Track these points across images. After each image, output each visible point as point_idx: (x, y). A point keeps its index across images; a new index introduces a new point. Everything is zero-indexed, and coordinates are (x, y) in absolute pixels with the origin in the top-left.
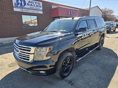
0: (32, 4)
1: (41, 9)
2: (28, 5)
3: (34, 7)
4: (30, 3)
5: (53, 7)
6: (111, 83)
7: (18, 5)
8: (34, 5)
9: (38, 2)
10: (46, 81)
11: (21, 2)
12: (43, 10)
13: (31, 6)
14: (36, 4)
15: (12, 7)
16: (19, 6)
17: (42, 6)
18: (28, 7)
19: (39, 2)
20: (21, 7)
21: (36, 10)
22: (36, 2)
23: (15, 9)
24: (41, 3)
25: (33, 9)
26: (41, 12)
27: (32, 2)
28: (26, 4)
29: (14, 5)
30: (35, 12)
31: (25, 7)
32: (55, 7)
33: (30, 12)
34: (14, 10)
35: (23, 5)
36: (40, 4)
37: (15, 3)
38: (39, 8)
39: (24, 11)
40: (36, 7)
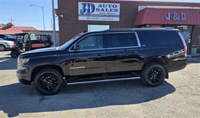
0: (103, 8)
1: (118, 13)
2: (98, 10)
3: (107, 12)
7: (85, 11)
8: (107, 9)
9: (113, 4)
11: (89, 7)
12: (121, 16)
13: (102, 12)
14: (110, 7)
15: (77, 15)
16: (85, 13)
17: (119, 10)
18: (98, 13)
19: (116, 4)
20: (89, 14)
21: (109, 16)
22: (110, 5)
23: (81, 18)
24: (118, 5)
25: (105, 16)
26: (118, 19)
27: (104, 5)
28: (95, 10)
29: (79, 13)
30: (107, 20)
31: (94, 13)
33: (100, 20)
34: (79, 19)
35: (91, 11)
36: (116, 6)
37: (81, 11)
38: (113, 12)
39: (92, 19)
40: (109, 12)
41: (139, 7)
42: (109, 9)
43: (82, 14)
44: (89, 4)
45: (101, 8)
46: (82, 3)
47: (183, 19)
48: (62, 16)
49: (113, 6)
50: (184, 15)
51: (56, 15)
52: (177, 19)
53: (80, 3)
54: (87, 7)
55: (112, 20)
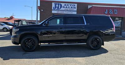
1: (76, 9)
2: (64, 7)
3: (69, 9)
7: (56, 8)
11: (58, 6)
12: (77, 11)
14: (71, 6)
15: (51, 10)
16: (56, 9)
18: (64, 9)
21: (71, 11)
24: (76, 5)
25: (68, 11)
26: (75, 13)
27: (67, 5)
28: (62, 7)
29: (53, 9)
30: (69, 13)
31: (61, 9)
33: (65, 13)
34: (52, 12)
35: (59, 8)
36: (75, 5)
37: (54, 7)
38: (73, 9)
39: (60, 12)
40: (70, 9)
41: (89, 6)
42: (70, 7)
43: (54, 9)
44: (58, 4)
45: (65, 6)
47: (115, 13)
48: (42, 10)
49: (73, 5)
50: (116, 11)
51: (39, 10)
52: (112, 13)
53: (53, 3)
54: (57, 6)
55: (72, 13)
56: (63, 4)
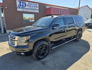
0: (30, 5)
2: (28, 6)
3: (32, 8)
4: (30, 4)
5: (47, 7)
6: (72, 66)
7: (21, 6)
8: (32, 6)
9: (35, 4)
10: (27, 61)
11: (23, 4)
12: (39, 10)
13: (30, 7)
14: (34, 5)
15: (16, 8)
16: (21, 7)
17: (38, 7)
18: (28, 7)
21: (34, 10)
22: (34, 4)
24: (38, 4)
25: (32, 9)
26: (38, 11)
27: (31, 4)
28: (27, 6)
29: (17, 7)
30: (33, 12)
31: (26, 7)
32: (49, 7)
33: (29, 11)
34: (18, 10)
35: (24, 6)
37: (18, 5)
38: (36, 8)
39: (25, 10)
40: (34, 8)
41: (47, 6)
42: (33, 6)
43: (19, 7)
44: (23, 2)
46: (18, 1)
47: (64, 13)
50: (64, 11)
52: (62, 13)
53: (17, 1)
54: (22, 4)
55: (35, 12)
56: (27, 3)
